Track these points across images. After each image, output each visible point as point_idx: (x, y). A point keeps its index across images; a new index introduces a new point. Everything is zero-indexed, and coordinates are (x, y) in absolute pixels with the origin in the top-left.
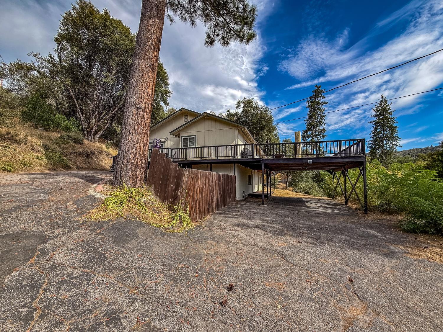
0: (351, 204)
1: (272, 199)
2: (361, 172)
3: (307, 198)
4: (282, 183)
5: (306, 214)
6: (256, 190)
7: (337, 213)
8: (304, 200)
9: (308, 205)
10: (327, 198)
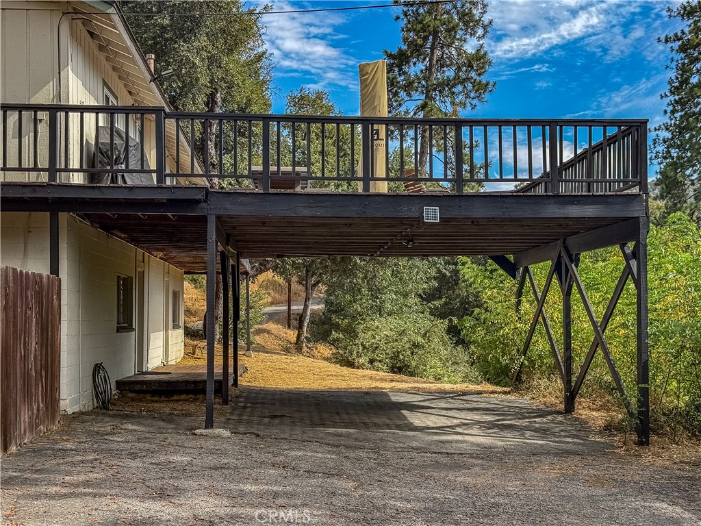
0: (589, 408)
1: (247, 399)
2: (628, 266)
3: (407, 392)
4: (278, 322)
5: (412, 459)
6: (154, 361)
7: (536, 447)
8: (395, 398)
9: (416, 419)
10: (492, 388)
